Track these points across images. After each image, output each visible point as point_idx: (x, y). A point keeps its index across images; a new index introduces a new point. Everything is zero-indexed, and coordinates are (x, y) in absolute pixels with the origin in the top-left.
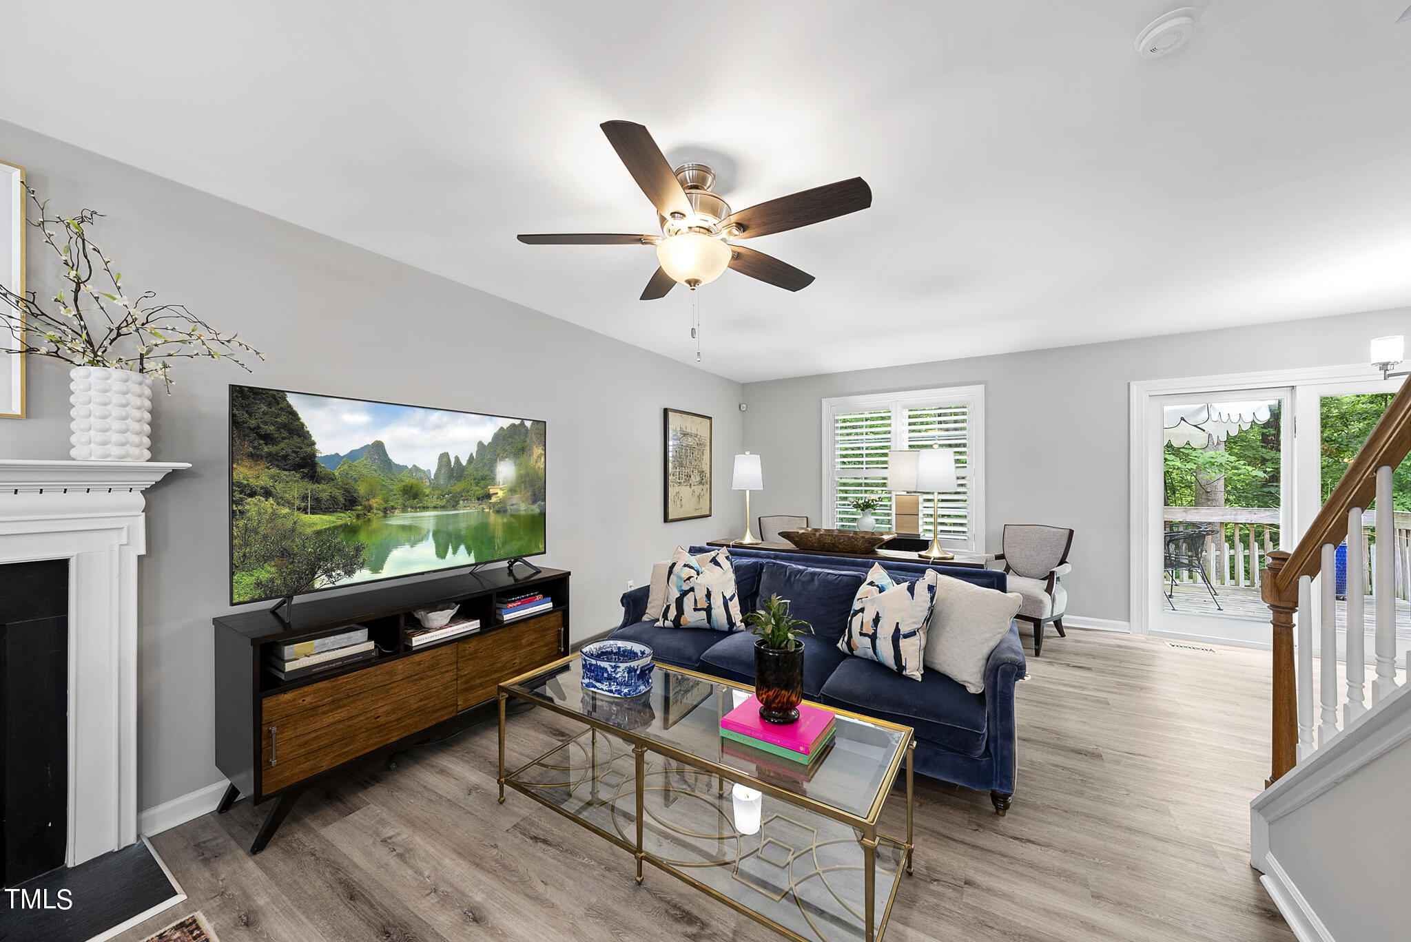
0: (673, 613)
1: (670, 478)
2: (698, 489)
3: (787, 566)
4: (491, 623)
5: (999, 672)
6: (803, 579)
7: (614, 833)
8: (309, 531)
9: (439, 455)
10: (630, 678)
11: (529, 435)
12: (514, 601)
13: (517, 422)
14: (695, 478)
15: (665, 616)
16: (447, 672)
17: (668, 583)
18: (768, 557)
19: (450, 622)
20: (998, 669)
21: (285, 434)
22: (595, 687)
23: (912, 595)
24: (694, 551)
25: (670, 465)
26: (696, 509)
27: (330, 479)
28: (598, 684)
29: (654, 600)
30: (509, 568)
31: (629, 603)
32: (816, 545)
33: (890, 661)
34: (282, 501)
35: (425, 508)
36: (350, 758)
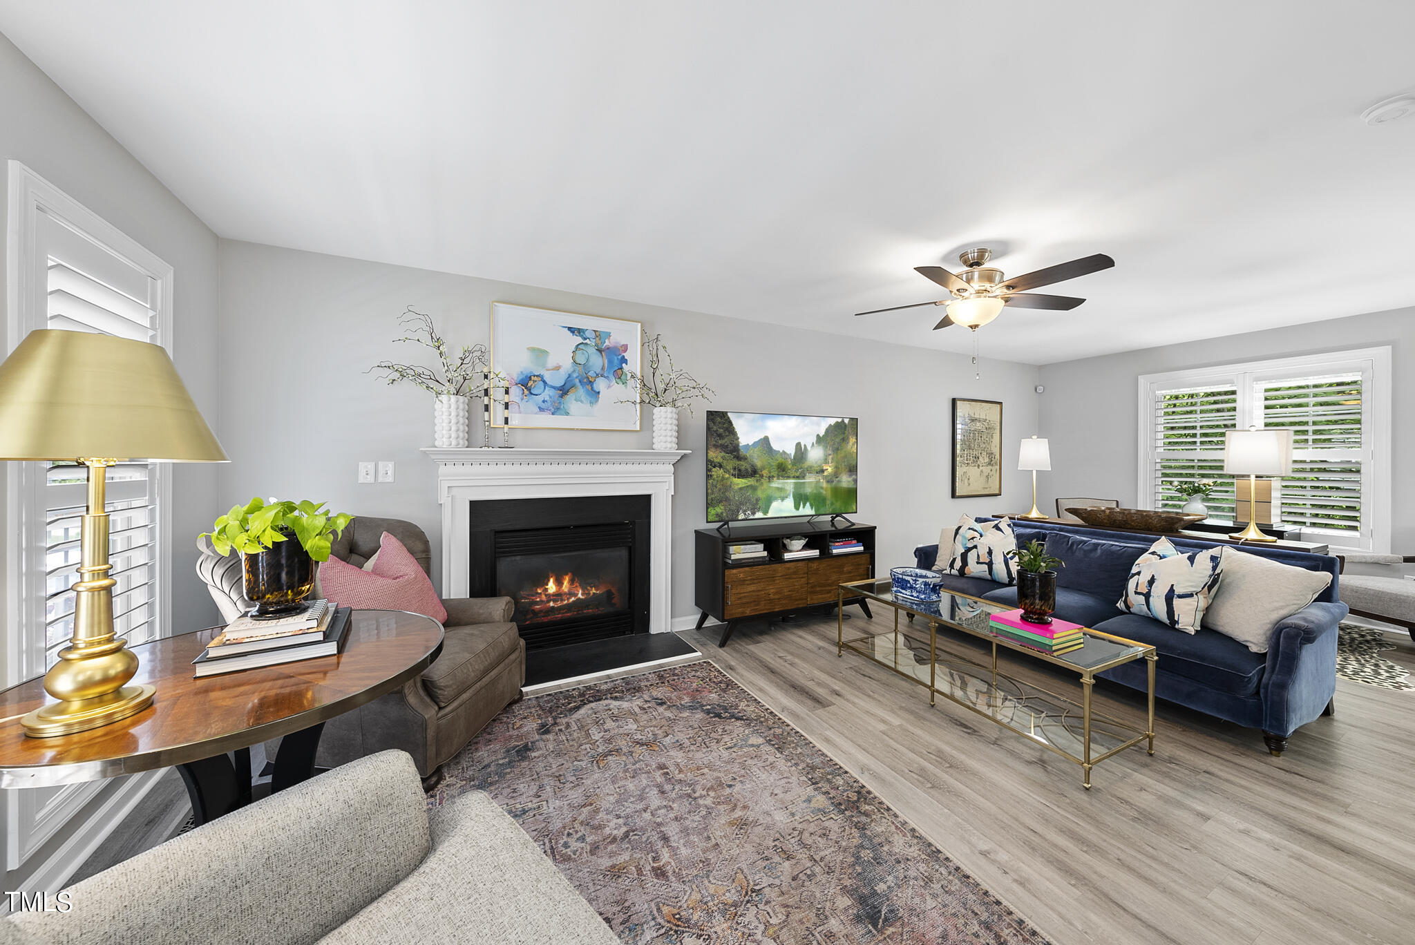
0: (958, 564)
1: (958, 459)
2: (987, 470)
3: (1070, 537)
4: (825, 553)
5: (1282, 635)
6: (1086, 548)
7: (914, 677)
8: (736, 487)
9: (795, 445)
10: (926, 589)
11: (847, 429)
12: (839, 542)
13: (840, 420)
14: (984, 459)
15: (952, 566)
16: (802, 578)
17: (954, 541)
18: (1053, 529)
19: (802, 548)
20: (1281, 632)
21: (727, 434)
22: (901, 593)
23: (1192, 563)
24: (978, 520)
25: (958, 447)
26: (984, 488)
27: (745, 459)
28: (903, 591)
29: (942, 555)
30: (831, 521)
31: (921, 555)
32: (1105, 521)
33: (1163, 616)
34: (727, 471)
35: (789, 477)
36: (757, 613)
